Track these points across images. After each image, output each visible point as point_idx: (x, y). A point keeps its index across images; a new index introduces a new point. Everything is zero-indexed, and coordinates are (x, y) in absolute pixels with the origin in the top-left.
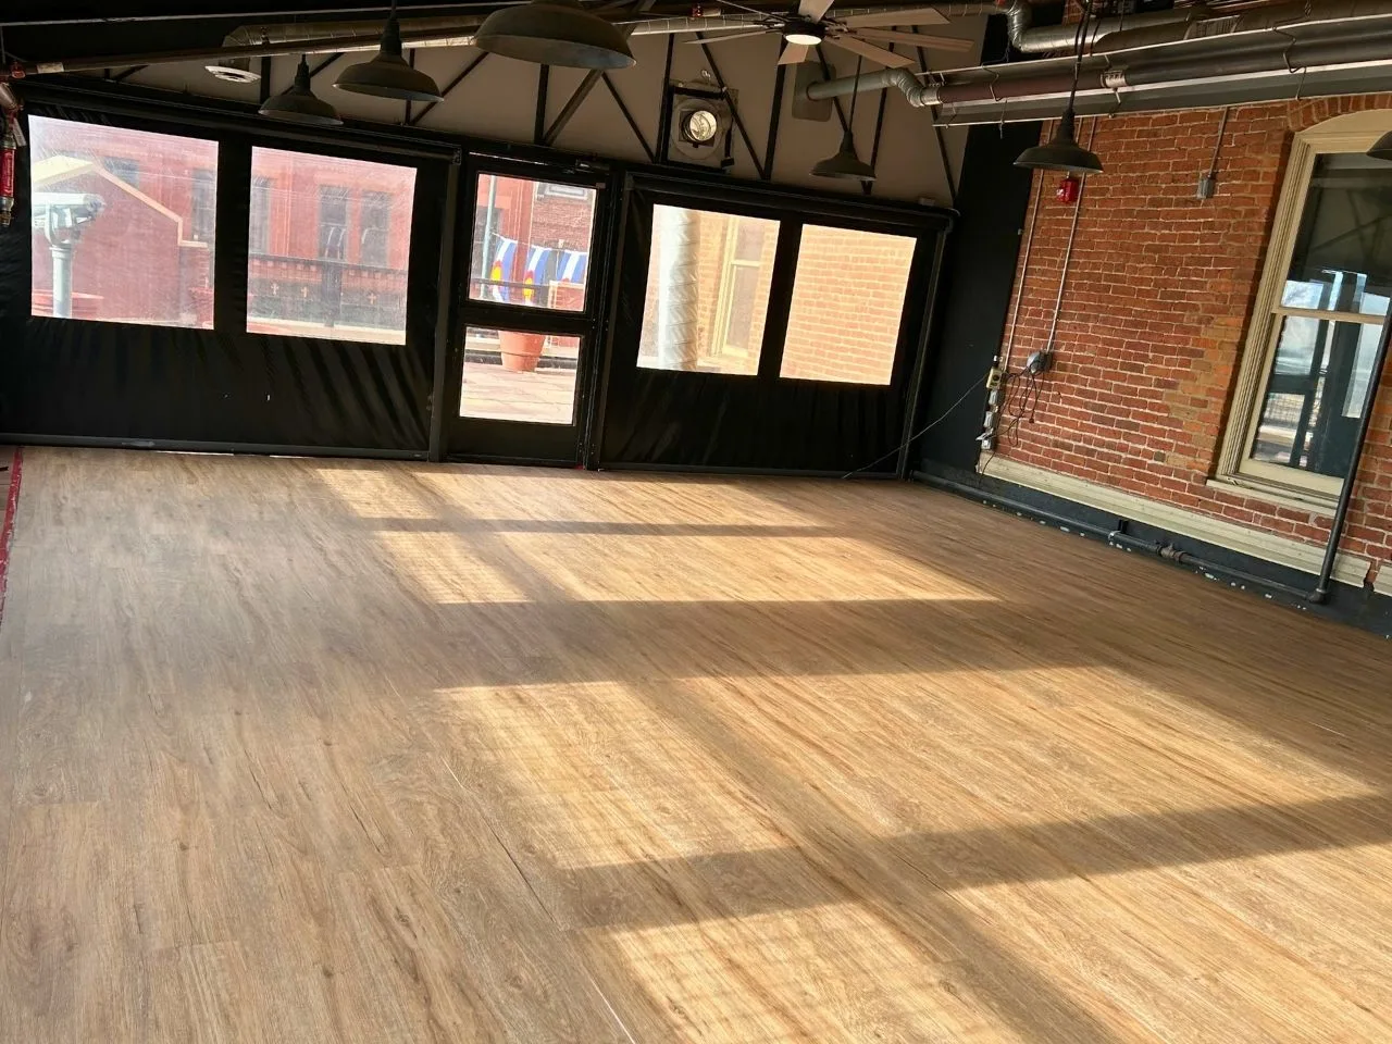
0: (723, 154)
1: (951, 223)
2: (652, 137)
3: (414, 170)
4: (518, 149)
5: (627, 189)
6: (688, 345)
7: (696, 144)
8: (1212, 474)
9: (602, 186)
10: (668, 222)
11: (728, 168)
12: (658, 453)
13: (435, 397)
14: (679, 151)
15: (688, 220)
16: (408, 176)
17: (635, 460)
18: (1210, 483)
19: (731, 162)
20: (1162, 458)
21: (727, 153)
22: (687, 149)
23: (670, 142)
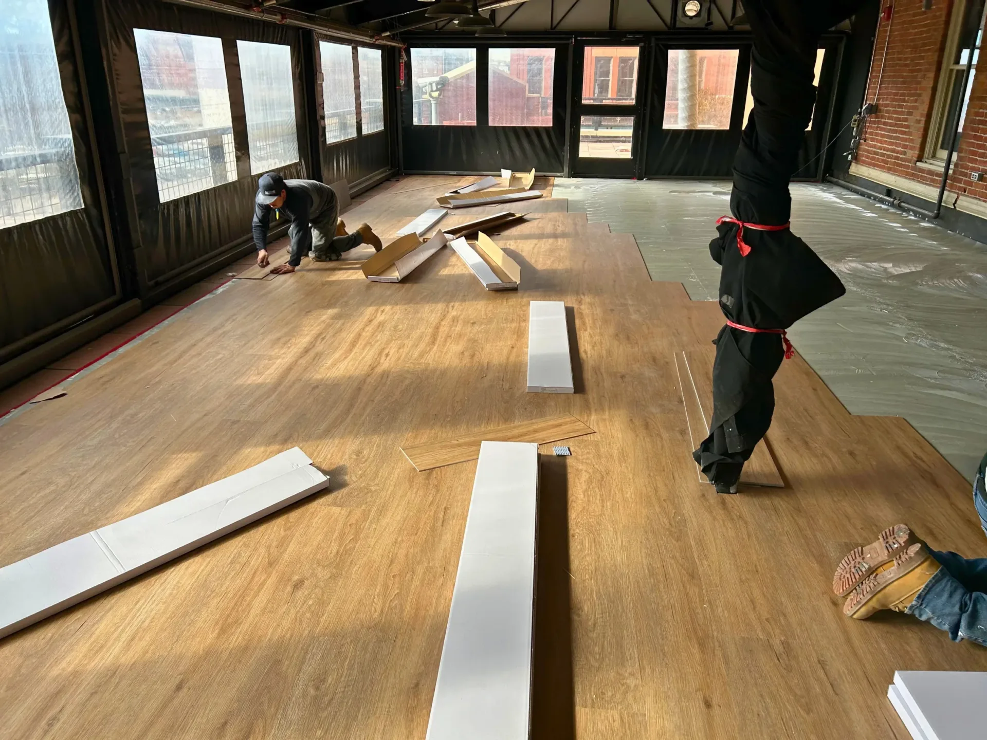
0: (706, 20)
1: (845, 39)
2: (667, 16)
3: (554, 49)
4: (600, 33)
5: (653, 44)
6: (691, 116)
7: (691, 17)
8: (920, 159)
9: (642, 44)
10: (677, 58)
11: (710, 27)
12: (676, 170)
13: (567, 148)
14: (681, 22)
15: (689, 55)
16: (551, 53)
17: (676, 175)
18: (919, 164)
19: (711, 23)
20: (905, 153)
21: (709, 19)
22: (687, 21)
23: (677, 19)
